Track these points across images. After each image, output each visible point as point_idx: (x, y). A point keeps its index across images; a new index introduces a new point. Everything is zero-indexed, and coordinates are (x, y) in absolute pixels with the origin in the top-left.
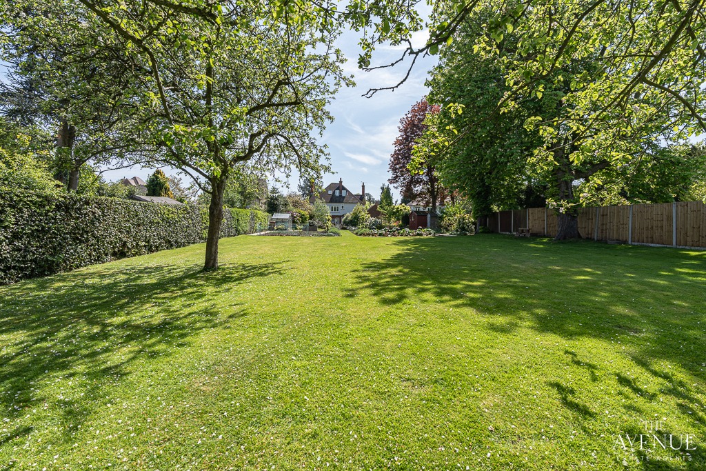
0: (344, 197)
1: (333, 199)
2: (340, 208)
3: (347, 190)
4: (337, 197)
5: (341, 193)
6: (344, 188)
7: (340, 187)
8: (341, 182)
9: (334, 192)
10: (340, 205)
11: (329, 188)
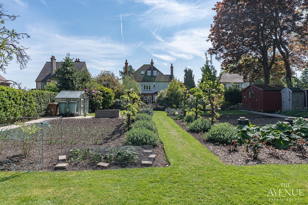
0: (155, 77)
1: (146, 79)
2: (152, 87)
3: (158, 71)
4: (149, 76)
5: (152, 73)
6: (155, 69)
7: (151, 67)
8: (152, 63)
9: (146, 73)
10: (152, 84)
11: (142, 68)
